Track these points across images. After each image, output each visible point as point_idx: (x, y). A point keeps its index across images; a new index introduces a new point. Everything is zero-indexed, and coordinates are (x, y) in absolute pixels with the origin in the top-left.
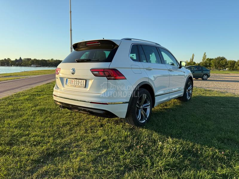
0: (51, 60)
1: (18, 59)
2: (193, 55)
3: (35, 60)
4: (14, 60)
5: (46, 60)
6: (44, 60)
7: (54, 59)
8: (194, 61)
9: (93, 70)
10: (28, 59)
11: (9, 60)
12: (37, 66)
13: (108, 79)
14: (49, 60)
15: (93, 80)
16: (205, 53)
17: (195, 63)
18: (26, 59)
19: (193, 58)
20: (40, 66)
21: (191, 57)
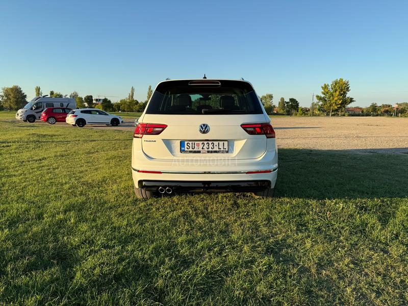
2: (133, 89)
8: (135, 98)
9: (245, 127)
13: (267, 138)
15: (245, 140)
16: (150, 87)
17: (137, 103)
19: (133, 94)
21: (130, 92)
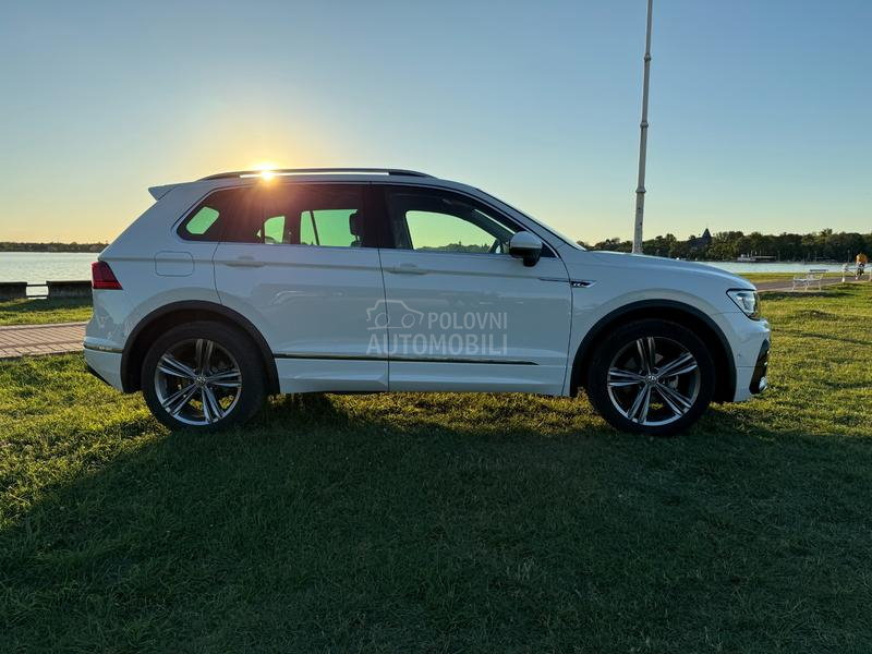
0: (824, 234)
1: (697, 236)
3: (756, 236)
4: (687, 239)
5: (801, 234)
6: (791, 235)
7: (833, 233)
10: (732, 234)
11: (672, 240)
12: (758, 261)
14: (810, 237)
18: (725, 234)
20: (772, 261)
